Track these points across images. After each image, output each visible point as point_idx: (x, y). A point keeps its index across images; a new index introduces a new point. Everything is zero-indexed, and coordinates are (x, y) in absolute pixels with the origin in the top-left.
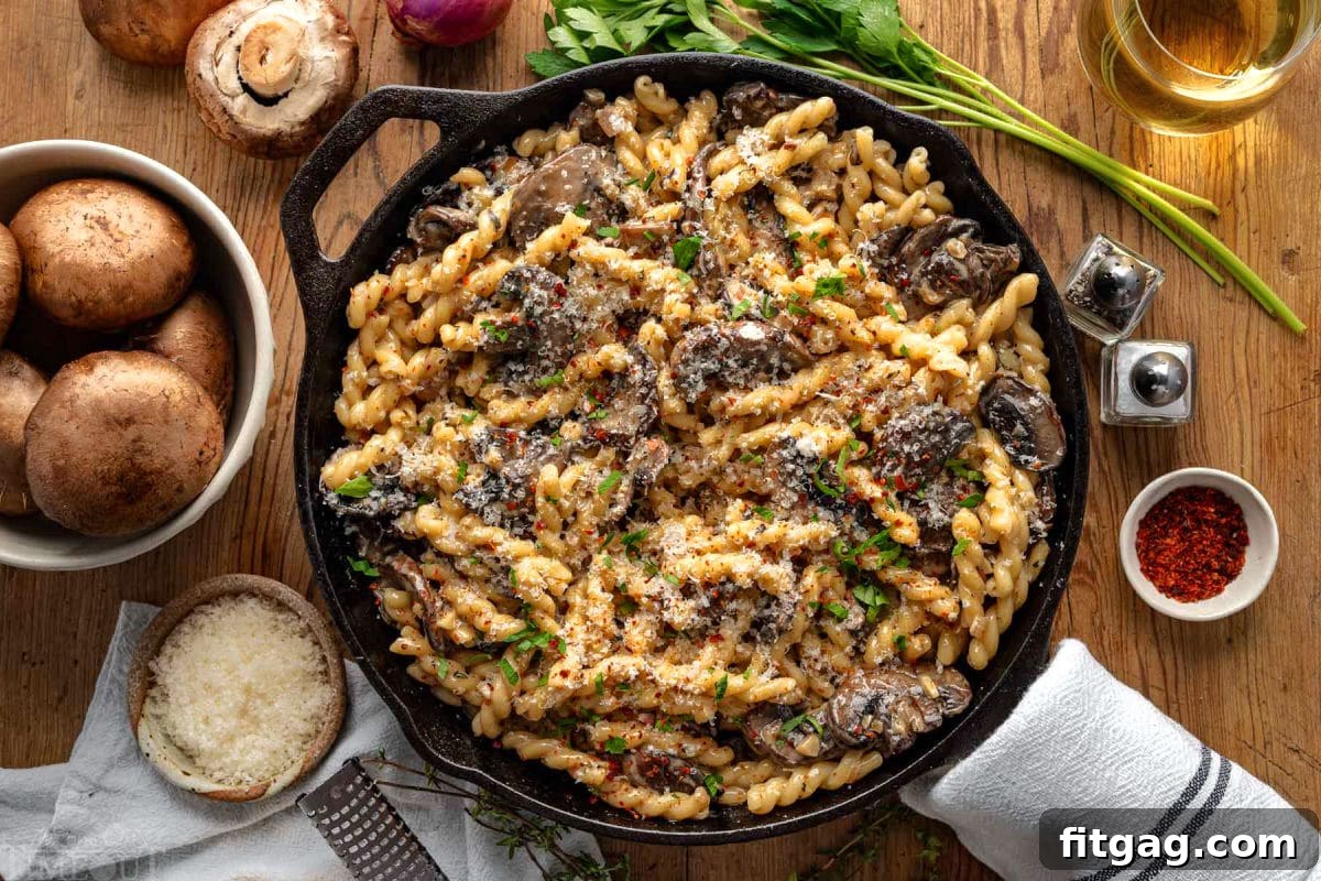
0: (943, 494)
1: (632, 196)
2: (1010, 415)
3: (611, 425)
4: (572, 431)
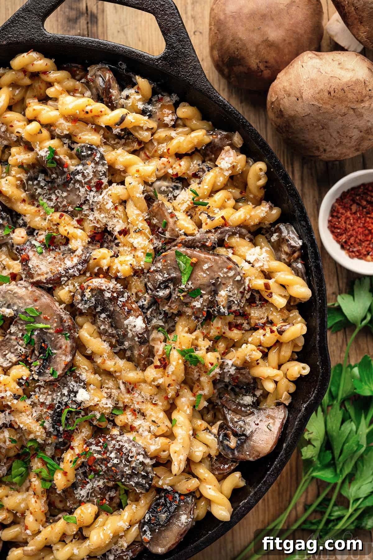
0: (100, 489)
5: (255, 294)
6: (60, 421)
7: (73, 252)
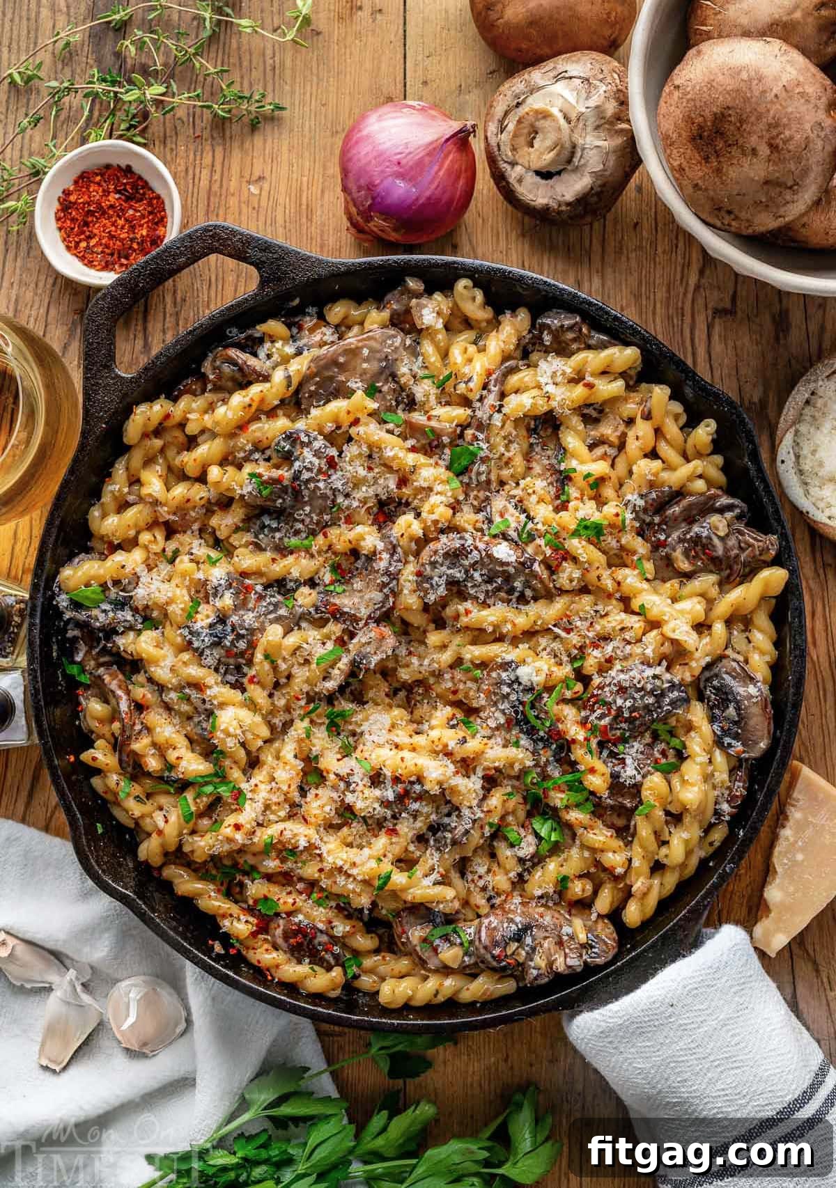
0: (642, 753)
1: (424, 390)
2: (725, 697)
3: (346, 602)
4: (306, 598)
5: (586, 411)
6: (533, 728)
7: (374, 553)
